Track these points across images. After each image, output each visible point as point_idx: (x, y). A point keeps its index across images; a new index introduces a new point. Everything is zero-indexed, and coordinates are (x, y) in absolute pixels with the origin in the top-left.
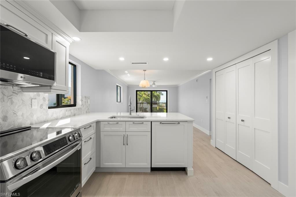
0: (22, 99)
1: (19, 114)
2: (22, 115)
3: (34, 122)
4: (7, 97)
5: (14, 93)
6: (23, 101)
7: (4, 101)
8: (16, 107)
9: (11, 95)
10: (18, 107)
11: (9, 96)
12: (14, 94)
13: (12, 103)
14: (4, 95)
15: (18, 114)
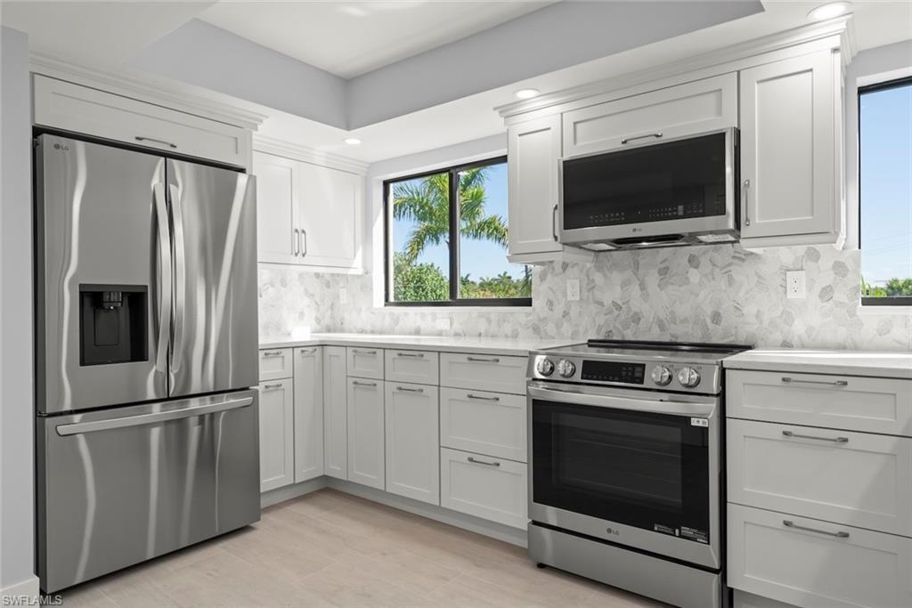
0: (756, 273)
1: (750, 309)
2: (758, 315)
3: (795, 341)
4: (721, 269)
5: (734, 257)
6: (759, 277)
7: (714, 278)
8: (741, 294)
9: (729, 265)
10: (747, 293)
11: (725, 268)
12: (736, 261)
13: (731, 282)
14: (714, 265)
15: (745, 311)
